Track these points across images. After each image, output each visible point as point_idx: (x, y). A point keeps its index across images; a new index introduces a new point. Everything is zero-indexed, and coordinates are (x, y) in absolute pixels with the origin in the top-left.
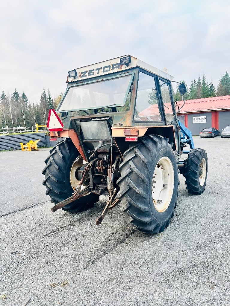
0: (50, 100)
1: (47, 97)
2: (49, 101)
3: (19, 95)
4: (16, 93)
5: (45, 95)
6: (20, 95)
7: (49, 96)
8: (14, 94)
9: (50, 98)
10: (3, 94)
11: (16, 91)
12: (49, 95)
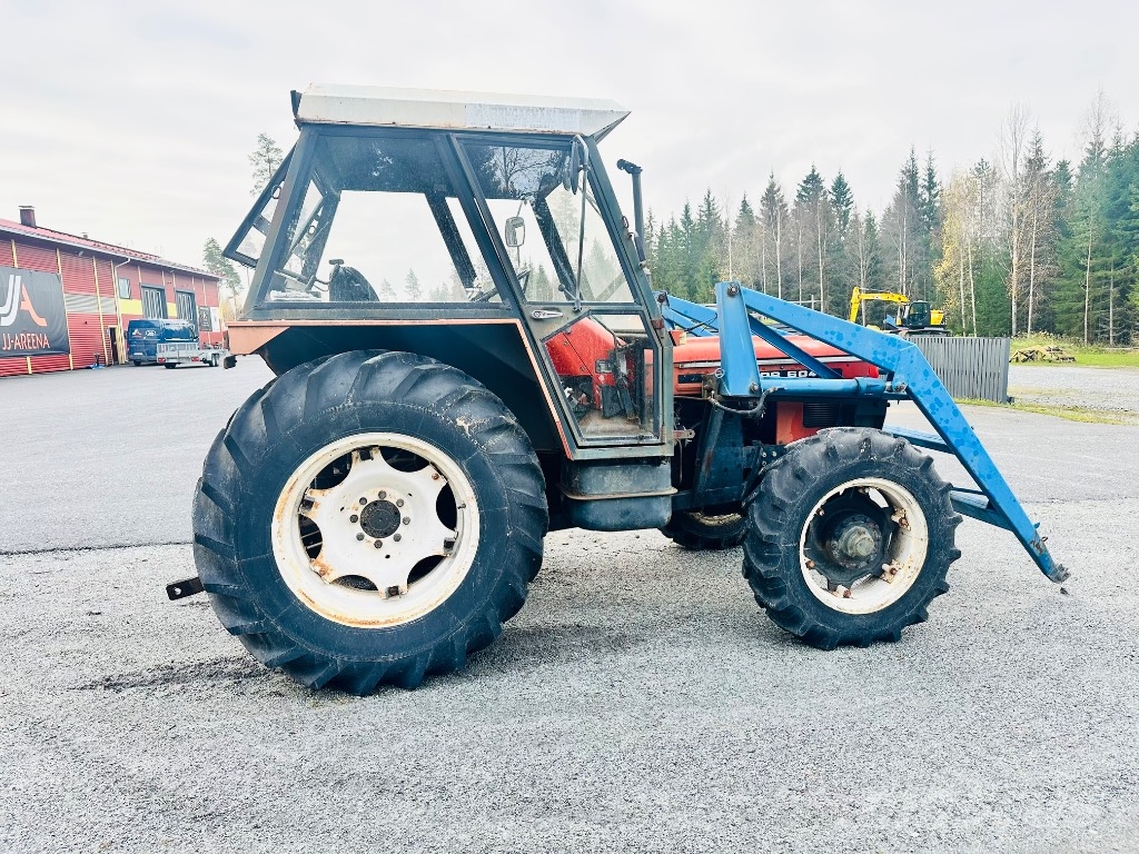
0: (933, 192)
1: (920, 182)
2: (926, 196)
3: (824, 184)
4: (813, 179)
5: (913, 175)
6: (828, 184)
7: (931, 176)
8: (805, 182)
9: (931, 186)
10: (772, 186)
11: (814, 171)
12: (930, 174)
